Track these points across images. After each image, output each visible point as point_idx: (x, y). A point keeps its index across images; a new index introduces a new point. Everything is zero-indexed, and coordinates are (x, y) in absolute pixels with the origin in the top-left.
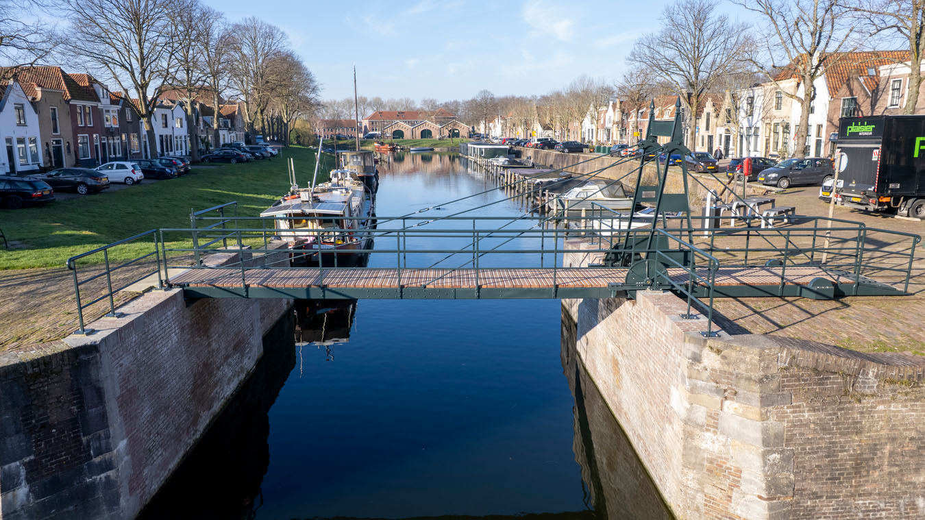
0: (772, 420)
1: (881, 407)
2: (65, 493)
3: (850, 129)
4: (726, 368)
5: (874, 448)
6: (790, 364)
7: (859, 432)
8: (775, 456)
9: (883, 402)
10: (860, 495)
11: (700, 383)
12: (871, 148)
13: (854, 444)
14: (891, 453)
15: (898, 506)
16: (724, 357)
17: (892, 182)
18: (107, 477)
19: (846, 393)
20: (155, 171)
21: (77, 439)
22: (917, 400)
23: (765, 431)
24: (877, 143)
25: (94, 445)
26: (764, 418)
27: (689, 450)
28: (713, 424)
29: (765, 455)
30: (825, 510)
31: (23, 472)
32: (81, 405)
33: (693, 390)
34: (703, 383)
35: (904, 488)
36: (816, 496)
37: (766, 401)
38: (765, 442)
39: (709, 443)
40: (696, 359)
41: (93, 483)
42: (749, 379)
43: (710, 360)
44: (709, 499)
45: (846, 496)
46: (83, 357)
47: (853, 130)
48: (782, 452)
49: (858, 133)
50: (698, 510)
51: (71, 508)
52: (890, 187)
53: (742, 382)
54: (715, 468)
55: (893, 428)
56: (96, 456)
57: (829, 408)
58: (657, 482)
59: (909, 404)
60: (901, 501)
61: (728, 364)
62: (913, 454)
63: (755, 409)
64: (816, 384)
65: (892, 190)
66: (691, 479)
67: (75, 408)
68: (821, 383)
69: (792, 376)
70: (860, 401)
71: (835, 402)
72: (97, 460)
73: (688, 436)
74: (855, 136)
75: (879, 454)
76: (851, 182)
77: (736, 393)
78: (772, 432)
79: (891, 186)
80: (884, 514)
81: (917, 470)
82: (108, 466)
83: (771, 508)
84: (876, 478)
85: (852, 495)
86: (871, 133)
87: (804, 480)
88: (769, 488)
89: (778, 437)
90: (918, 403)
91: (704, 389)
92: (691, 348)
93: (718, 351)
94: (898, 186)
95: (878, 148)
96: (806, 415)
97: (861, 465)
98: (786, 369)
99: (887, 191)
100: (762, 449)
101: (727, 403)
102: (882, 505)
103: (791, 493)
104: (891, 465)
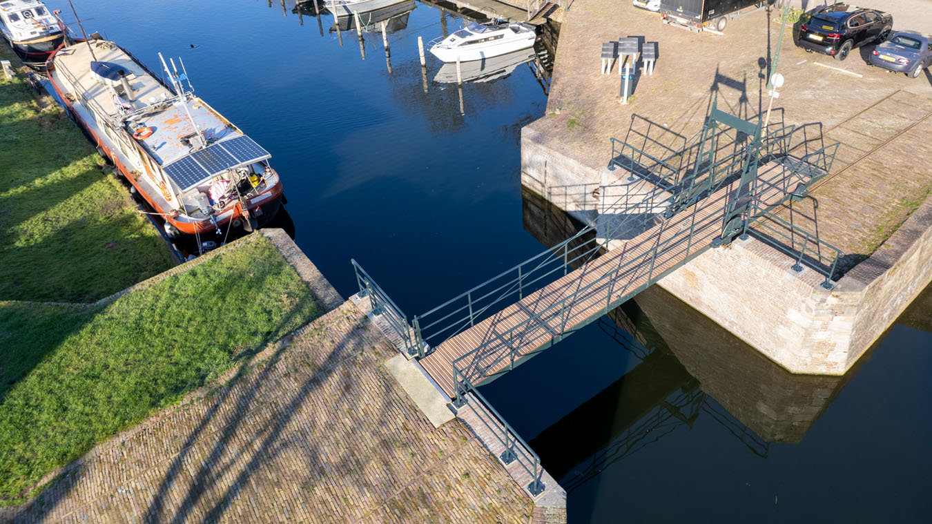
0: (857, 318)
4: (840, 303)
8: (854, 333)
16: (840, 298)
17: (710, 10)
23: (853, 324)
26: (854, 319)
27: (807, 340)
28: (825, 327)
29: (851, 334)
33: (815, 316)
34: (824, 311)
37: (857, 313)
38: (853, 329)
39: (820, 336)
40: (823, 301)
43: (831, 301)
50: (806, 365)
52: (709, 14)
54: (821, 346)
57: (873, 299)
61: (842, 301)
64: (872, 293)
66: (805, 353)
68: (873, 291)
76: (679, 8)
79: (710, 12)
88: (850, 346)
89: (857, 324)
91: (824, 313)
92: (821, 297)
94: (713, 12)
96: (866, 307)
99: (708, 17)
100: (851, 332)
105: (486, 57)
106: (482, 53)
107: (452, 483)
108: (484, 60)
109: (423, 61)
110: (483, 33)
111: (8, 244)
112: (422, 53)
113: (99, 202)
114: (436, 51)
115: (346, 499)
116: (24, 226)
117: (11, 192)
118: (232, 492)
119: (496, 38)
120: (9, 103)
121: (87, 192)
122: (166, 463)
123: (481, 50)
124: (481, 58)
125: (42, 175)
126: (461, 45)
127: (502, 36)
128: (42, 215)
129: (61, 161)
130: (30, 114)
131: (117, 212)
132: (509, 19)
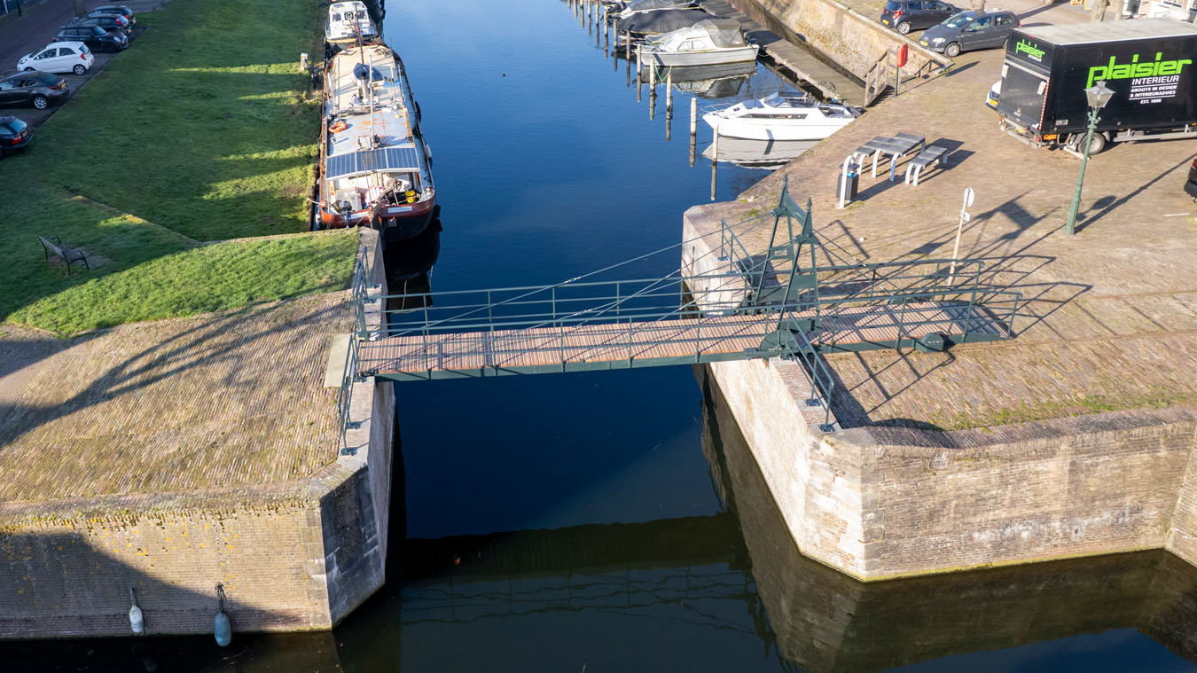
0: (870, 491)
1: (950, 477)
2: (355, 566)
3: (1020, 46)
4: (837, 456)
5: (944, 504)
6: (884, 455)
7: (933, 494)
8: (871, 515)
9: (951, 473)
10: (932, 534)
11: (818, 463)
12: (1039, 78)
13: (930, 503)
14: (956, 506)
15: (960, 538)
16: (836, 449)
17: (1059, 119)
18: (375, 551)
19: (925, 470)
20: (101, 42)
21: (359, 531)
22: (977, 469)
23: (864, 498)
24: (1045, 74)
25: (368, 531)
26: (863, 490)
27: (809, 504)
28: (827, 490)
29: (863, 515)
30: (906, 545)
31: (335, 558)
32: (360, 509)
33: (813, 467)
34: (821, 464)
35: (964, 527)
36: (900, 537)
37: (864, 480)
38: (864, 507)
39: (824, 503)
40: (816, 446)
41: (368, 556)
42: (854, 466)
43: (825, 448)
44: (824, 539)
45: (922, 536)
46: (360, 477)
47: (1022, 48)
48: (876, 512)
49: (1027, 54)
50: (815, 545)
51: (358, 575)
52: (1057, 124)
53: (849, 467)
54: (828, 520)
55: (959, 489)
56: (369, 538)
57: (912, 480)
58: (785, 516)
59: (971, 473)
60: (962, 536)
61: (839, 454)
62: (972, 505)
63: (857, 484)
64: (903, 466)
65: (1059, 127)
66: (811, 524)
67: (357, 511)
68: (906, 465)
69: (885, 462)
70: (935, 474)
71: (916, 476)
72: (369, 541)
73: (809, 495)
74: (1023, 55)
75: (948, 507)
76: (1016, 110)
77: (844, 473)
78: (869, 500)
79: (1059, 123)
80: (949, 545)
81: (975, 515)
82: (375, 543)
83: (866, 548)
84: (945, 524)
85: (927, 534)
86: (1040, 60)
87: (891, 528)
88: (866, 534)
89: (874, 503)
90: (978, 472)
91: (821, 467)
92: (813, 439)
93: (832, 445)
94: (1066, 122)
95: (1045, 81)
96: (895, 486)
97: (933, 515)
98: (881, 458)
99: (1053, 128)
100: (862, 511)
101: (837, 479)
102: (948, 540)
103: (882, 537)
104: (955, 513)
105: (775, 138)
106: (769, 132)
107: (298, 423)
108: (771, 141)
109: (693, 128)
110: (776, 107)
111: (198, 195)
112: (693, 119)
113: (287, 184)
114: (711, 119)
115: (225, 407)
116: (219, 185)
117: (232, 157)
118: (167, 375)
119: (795, 117)
120: (284, 89)
121: (284, 173)
122: (149, 345)
123: (769, 128)
124: (768, 138)
125: (261, 151)
126: (742, 117)
127: (803, 116)
128: (236, 181)
129: (285, 144)
130: (294, 101)
131: (293, 195)
132: (843, 100)
